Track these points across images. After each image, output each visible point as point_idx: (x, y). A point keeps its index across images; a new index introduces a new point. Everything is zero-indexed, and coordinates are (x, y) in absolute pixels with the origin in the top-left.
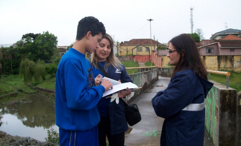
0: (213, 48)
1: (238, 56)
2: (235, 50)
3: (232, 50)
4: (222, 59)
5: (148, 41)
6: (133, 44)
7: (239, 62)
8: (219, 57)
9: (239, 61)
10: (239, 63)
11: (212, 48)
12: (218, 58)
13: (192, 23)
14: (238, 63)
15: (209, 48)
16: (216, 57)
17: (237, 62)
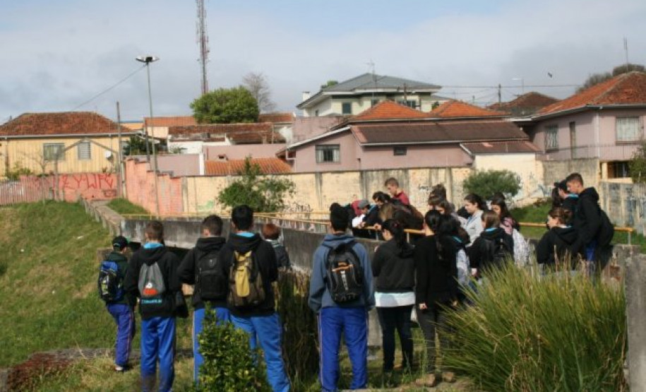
0: (338, 145)
1: (422, 170)
2: (409, 152)
3: (400, 150)
4: (373, 180)
5: (83, 121)
6: (29, 131)
7: (423, 188)
8: (364, 176)
9: (425, 186)
10: (425, 191)
11: (334, 147)
12: (361, 177)
13: (203, 41)
14: (422, 190)
15: (325, 148)
16: (357, 175)
17: (420, 188)
